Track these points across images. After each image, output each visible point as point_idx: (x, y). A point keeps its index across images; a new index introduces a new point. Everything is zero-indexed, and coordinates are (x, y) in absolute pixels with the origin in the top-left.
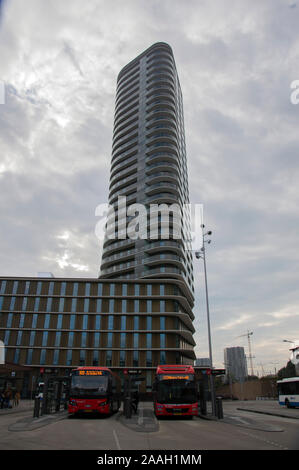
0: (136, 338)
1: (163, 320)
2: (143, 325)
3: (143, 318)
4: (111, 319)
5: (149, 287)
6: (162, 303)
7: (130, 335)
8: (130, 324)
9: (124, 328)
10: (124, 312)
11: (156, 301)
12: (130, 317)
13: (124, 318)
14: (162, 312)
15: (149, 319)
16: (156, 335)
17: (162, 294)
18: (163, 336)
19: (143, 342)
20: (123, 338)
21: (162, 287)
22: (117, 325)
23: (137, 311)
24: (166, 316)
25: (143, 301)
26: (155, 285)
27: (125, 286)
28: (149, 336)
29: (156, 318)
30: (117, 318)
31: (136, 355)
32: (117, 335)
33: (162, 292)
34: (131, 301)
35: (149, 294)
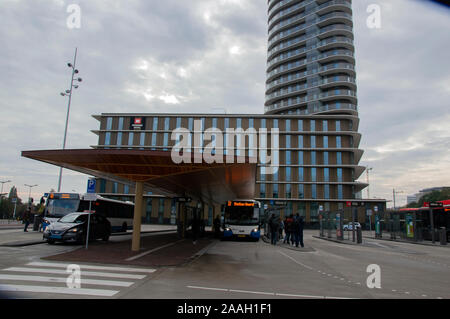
0: (314, 172)
2: (320, 159)
3: (320, 153)
4: (288, 154)
5: (325, 123)
6: (338, 139)
7: (307, 169)
8: (307, 159)
9: (301, 163)
10: (301, 147)
11: (332, 137)
12: (307, 152)
13: (301, 154)
14: (339, 147)
15: (326, 154)
16: (333, 170)
17: (338, 130)
18: (339, 172)
20: (301, 172)
21: (338, 123)
22: (295, 160)
23: (313, 146)
24: (342, 152)
25: (319, 136)
26: (331, 121)
27: (300, 122)
28: (326, 171)
29: (333, 153)
30: (295, 152)
32: (295, 169)
33: (338, 128)
34: (307, 136)
35: (325, 130)
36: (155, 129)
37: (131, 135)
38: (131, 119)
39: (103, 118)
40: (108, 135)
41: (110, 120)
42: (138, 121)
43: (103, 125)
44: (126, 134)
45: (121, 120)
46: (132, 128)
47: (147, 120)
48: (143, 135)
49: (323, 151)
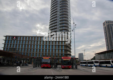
0: (57, 51)
1: (63, 46)
2: (59, 47)
3: (59, 46)
4: (51, 46)
6: (63, 42)
7: (55, 50)
8: (55, 47)
10: (54, 44)
13: (54, 46)
14: (63, 44)
15: (60, 46)
16: (62, 50)
18: (63, 50)
19: (59, 51)
20: (54, 50)
22: (52, 47)
23: (57, 44)
25: (59, 42)
28: (60, 50)
29: (62, 46)
30: (52, 46)
31: (57, 55)
32: (52, 50)
34: (56, 42)
36: (19, 39)
37: (13, 41)
38: (13, 37)
39: (6, 37)
40: (7, 41)
41: (8, 37)
42: (15, 37)
43: (6, 38)
44: (11, 41)
45: (11, 37)
46: (13, 39)
47: (17, 37)
48: (16, 41)
49: (59, 45)
